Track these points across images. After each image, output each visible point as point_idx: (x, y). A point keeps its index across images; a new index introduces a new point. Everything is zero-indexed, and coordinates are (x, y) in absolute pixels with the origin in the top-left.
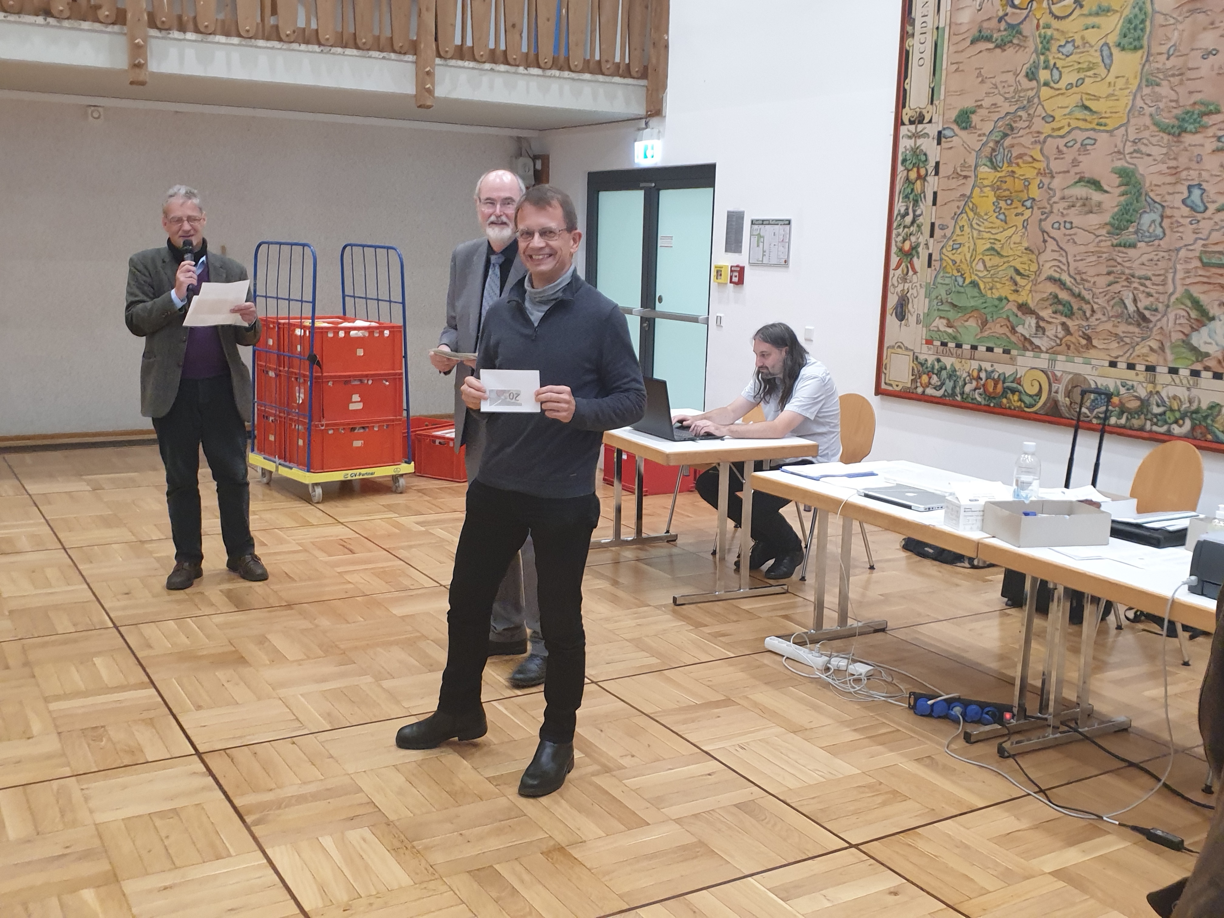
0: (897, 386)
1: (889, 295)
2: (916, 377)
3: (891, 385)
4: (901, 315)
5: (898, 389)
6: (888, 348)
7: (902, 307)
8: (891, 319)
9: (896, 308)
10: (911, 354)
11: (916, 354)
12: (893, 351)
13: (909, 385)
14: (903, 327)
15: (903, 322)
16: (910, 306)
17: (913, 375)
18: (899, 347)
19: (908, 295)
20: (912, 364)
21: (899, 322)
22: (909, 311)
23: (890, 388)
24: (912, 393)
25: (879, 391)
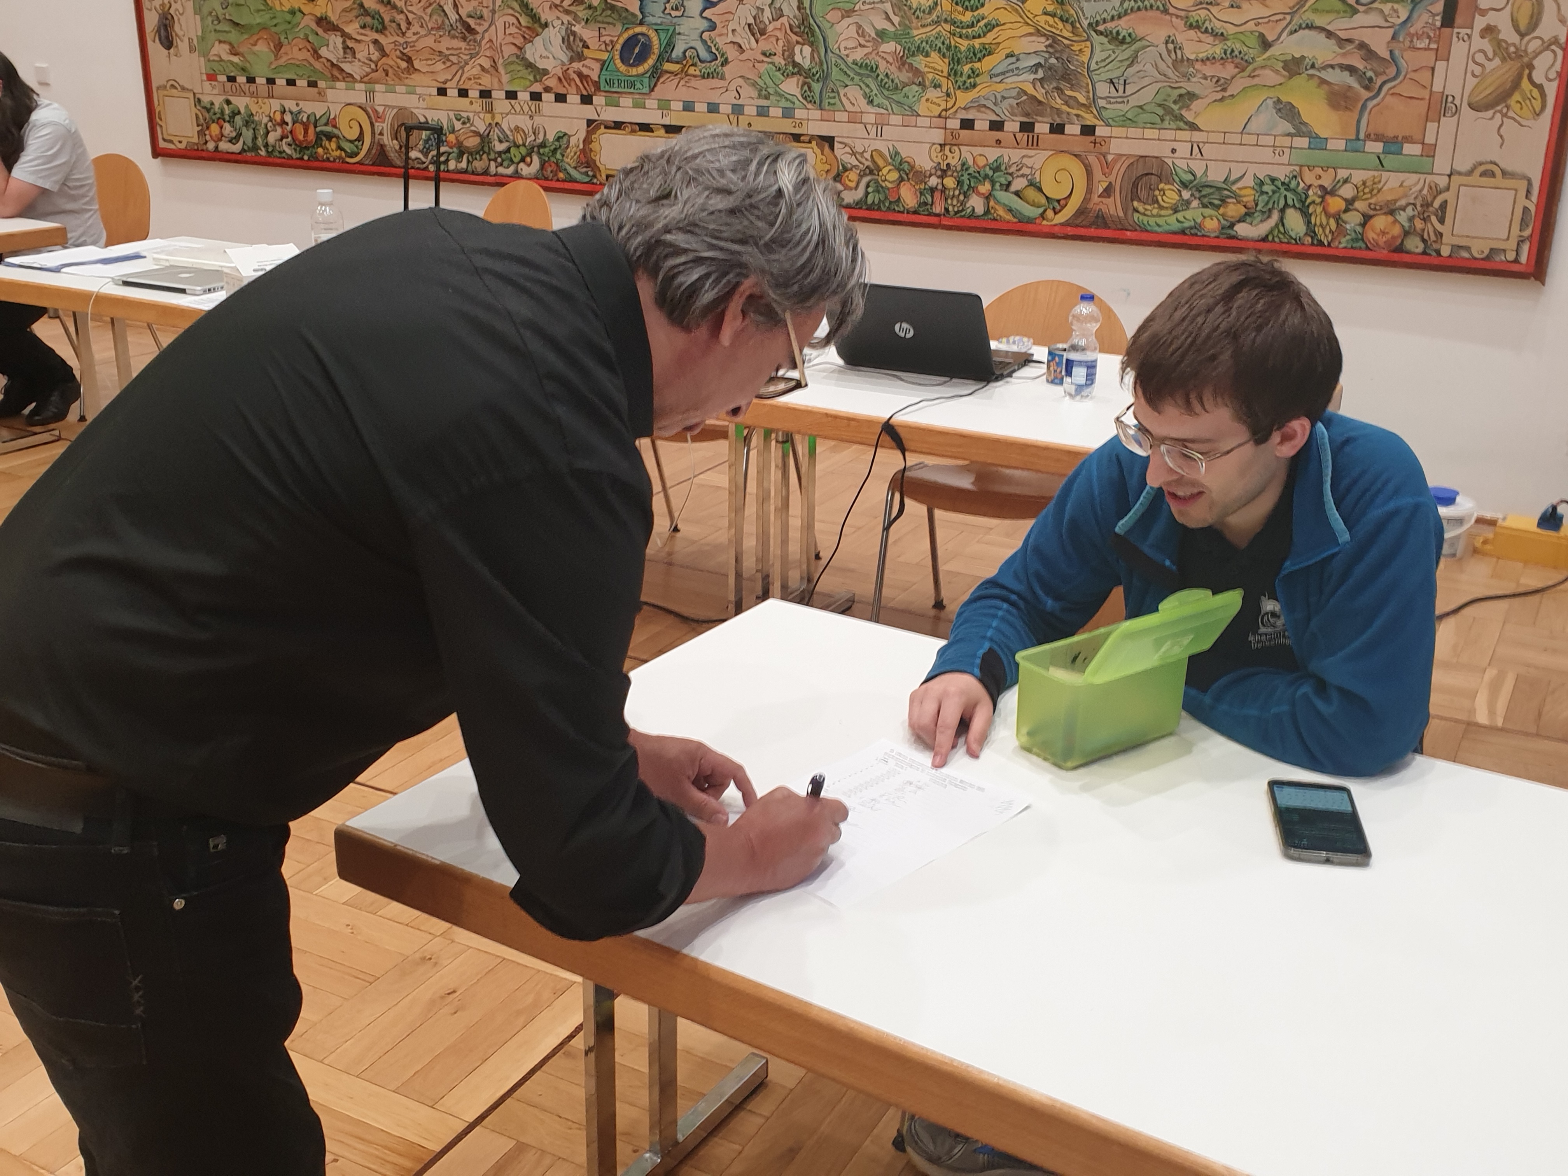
0: (180, 142)
1: (146, 12)
2: (203, 129)
3: (171, 142)
4: (168, 43)
5: (182, 146)
6: (158, 88)
7: (166, 30)
8: (155, 48)
9: (158, 31)
10: (191, 95)
11: (198, 96)
12: (165, 92)
13: (195, 140)
14: (173, 58)
15: (172, 50)
16: (177, 27)
17: (198, 126)
18: (173, 86)
19: (172, 11)
20: (194, 110)
21: (166, 52)
22: (176, 35)
23: (171, 146)
24: (203, 150)
25: (157, 152)
